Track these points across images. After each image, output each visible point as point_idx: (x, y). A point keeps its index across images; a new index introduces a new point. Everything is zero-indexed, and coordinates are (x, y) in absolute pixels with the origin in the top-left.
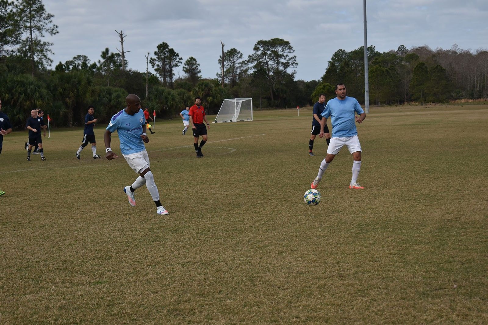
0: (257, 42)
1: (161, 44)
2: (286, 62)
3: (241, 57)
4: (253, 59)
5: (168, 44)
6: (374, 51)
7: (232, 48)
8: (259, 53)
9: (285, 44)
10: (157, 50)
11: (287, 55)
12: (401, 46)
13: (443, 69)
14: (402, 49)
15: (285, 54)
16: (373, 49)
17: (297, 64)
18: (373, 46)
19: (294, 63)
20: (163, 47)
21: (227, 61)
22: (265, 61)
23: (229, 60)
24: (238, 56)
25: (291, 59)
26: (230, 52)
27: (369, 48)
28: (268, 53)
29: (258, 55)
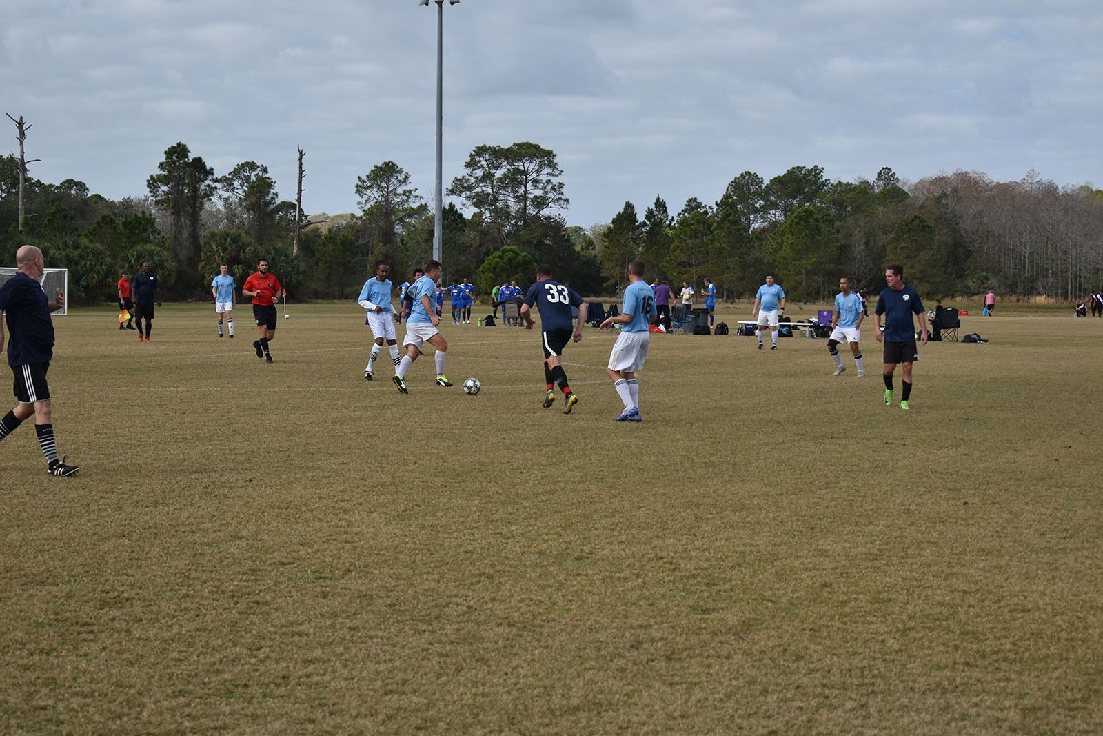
0: (474, 149)
1: (172, 147)
2: (541, 196)
3: (405, 181)
4: (462, 186)
5: (189, 148)
6: (821, 178)
7: (387, 161)
8: (479, 173)
9: (545, 157)
10: (163, 159)
11: (550, 180)
12: (883, 169)
13: (927, 226)
14: (886, 175)
15: (543, 178)
16: (819, 173)
17: (567, 200)
18: (820, 167)
19: (560, 199)
20: (178, 152)
21: (375, 189)
22: (490, 191)
23: (380, 188)
24: (400, 178)
25: (553, 189)
26: (381, 168)
27: (810, 171)
28: (499, 174)
29: (477, 177)
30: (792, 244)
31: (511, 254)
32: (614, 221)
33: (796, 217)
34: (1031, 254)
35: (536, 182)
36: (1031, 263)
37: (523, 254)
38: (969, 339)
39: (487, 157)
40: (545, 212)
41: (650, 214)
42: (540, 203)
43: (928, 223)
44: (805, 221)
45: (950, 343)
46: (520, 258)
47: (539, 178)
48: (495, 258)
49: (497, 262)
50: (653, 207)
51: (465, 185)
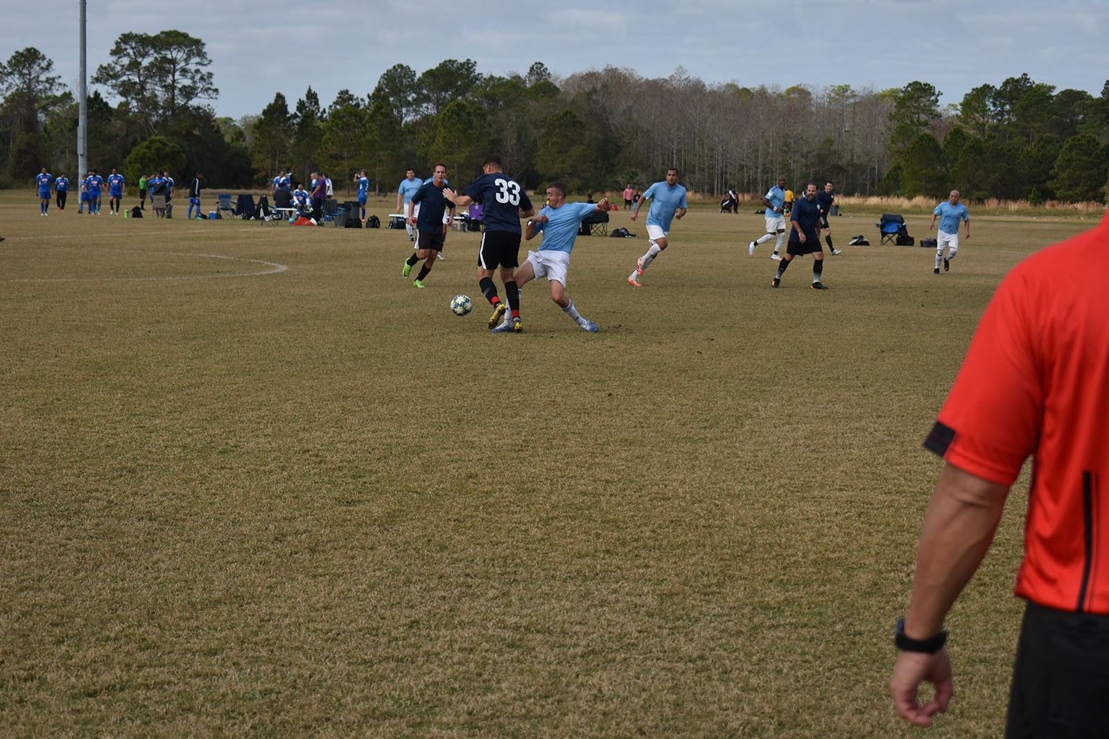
0: (120, 36)
2: (189, 86)
3: (48, 68)
4: (108, 74)
6: (474, 71)
7: (29, 47)
8: (125, 61)
9: (194, 46)
11: (198, 70)
12: (536, 64)
14: (538, 70)
15: (192, 67)
16: (472, 67)
17: (216, 90)
19: (210, 89)
21: (17, 76)
22: (137, 80)
23: (21, 74)
24: (42, 65)
25: (202, 78)
26: (22, 55)
27: (462, 65)
28: (146, 62)
29: (123, 66)
30: (445, 137)
31: (158, 145)
32: (265, 113)
33: (448, 111)
34: (679, 150)
35: (184, 71)
36: (679, 159)
37: (171, 145)
38: (618, 234)
39: (134, 45)
40: (194, 102)
41: (301, 106)
42: (189, 92)
43: (579, 119)
44: (458, 115)
45: (599, 238)
46: (168, 149)
47: (188, 67)
48: (142, 148)
49: (145, 153)
50: (304, 98)
51: (111, 73)
